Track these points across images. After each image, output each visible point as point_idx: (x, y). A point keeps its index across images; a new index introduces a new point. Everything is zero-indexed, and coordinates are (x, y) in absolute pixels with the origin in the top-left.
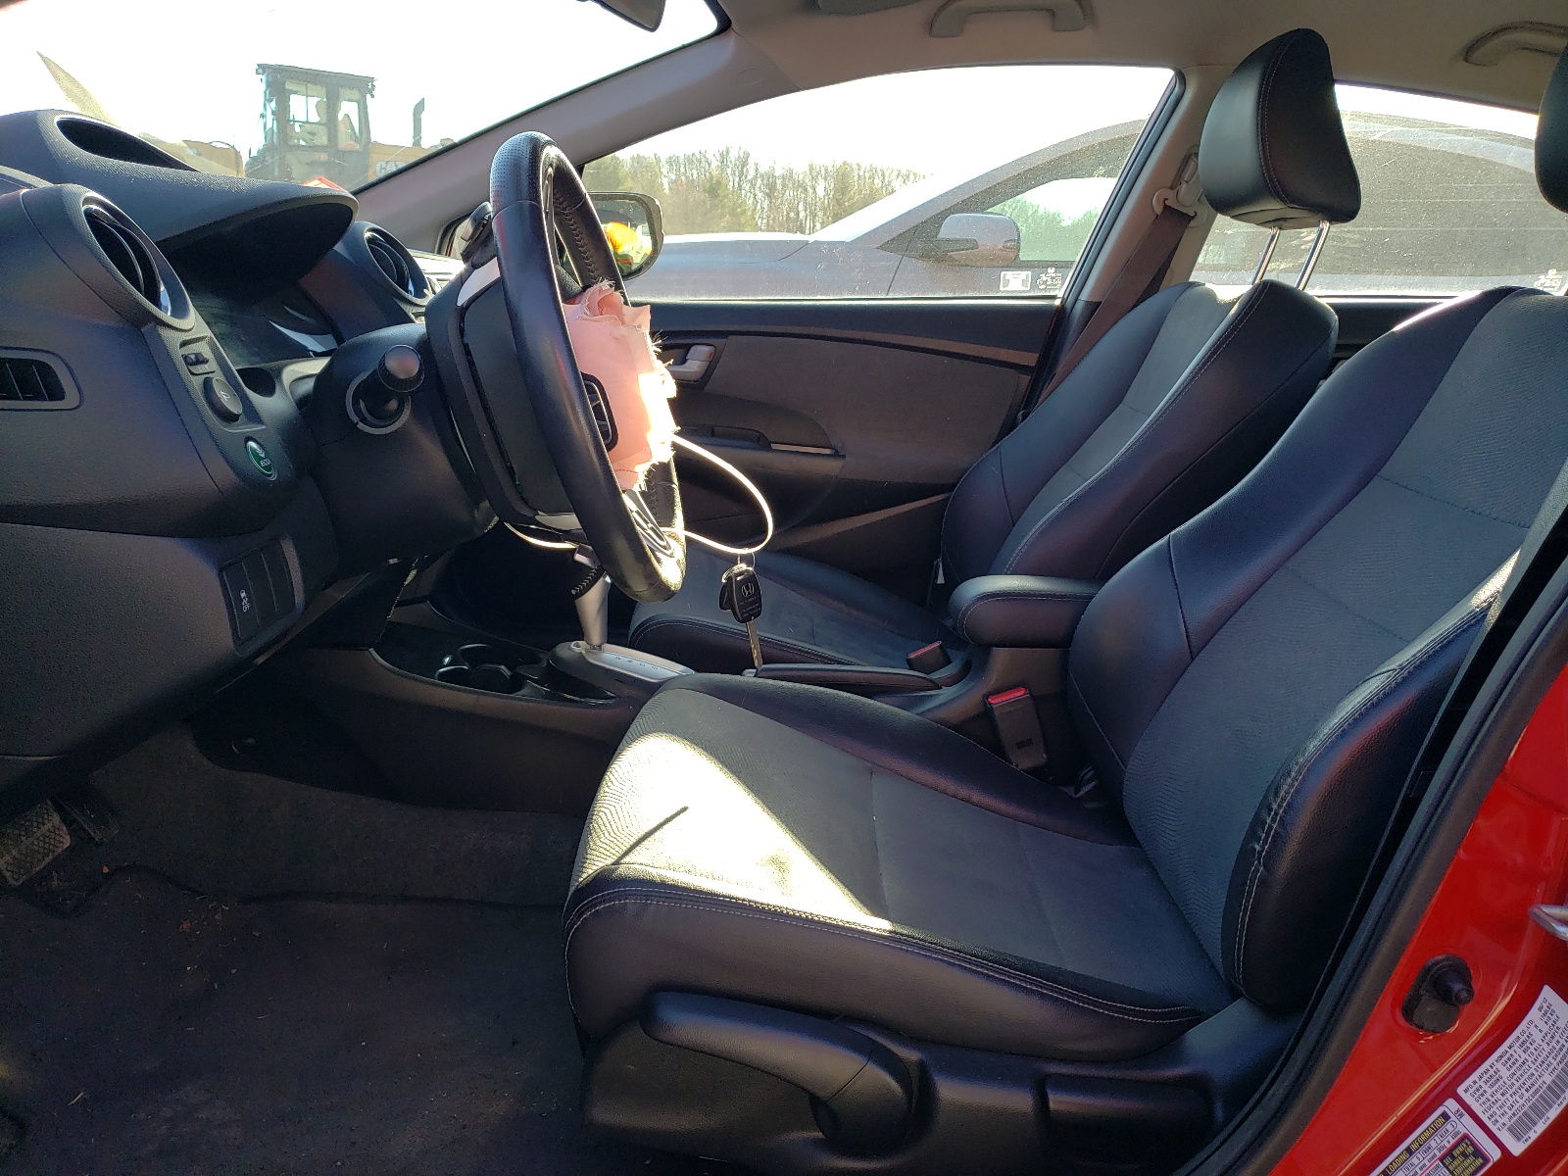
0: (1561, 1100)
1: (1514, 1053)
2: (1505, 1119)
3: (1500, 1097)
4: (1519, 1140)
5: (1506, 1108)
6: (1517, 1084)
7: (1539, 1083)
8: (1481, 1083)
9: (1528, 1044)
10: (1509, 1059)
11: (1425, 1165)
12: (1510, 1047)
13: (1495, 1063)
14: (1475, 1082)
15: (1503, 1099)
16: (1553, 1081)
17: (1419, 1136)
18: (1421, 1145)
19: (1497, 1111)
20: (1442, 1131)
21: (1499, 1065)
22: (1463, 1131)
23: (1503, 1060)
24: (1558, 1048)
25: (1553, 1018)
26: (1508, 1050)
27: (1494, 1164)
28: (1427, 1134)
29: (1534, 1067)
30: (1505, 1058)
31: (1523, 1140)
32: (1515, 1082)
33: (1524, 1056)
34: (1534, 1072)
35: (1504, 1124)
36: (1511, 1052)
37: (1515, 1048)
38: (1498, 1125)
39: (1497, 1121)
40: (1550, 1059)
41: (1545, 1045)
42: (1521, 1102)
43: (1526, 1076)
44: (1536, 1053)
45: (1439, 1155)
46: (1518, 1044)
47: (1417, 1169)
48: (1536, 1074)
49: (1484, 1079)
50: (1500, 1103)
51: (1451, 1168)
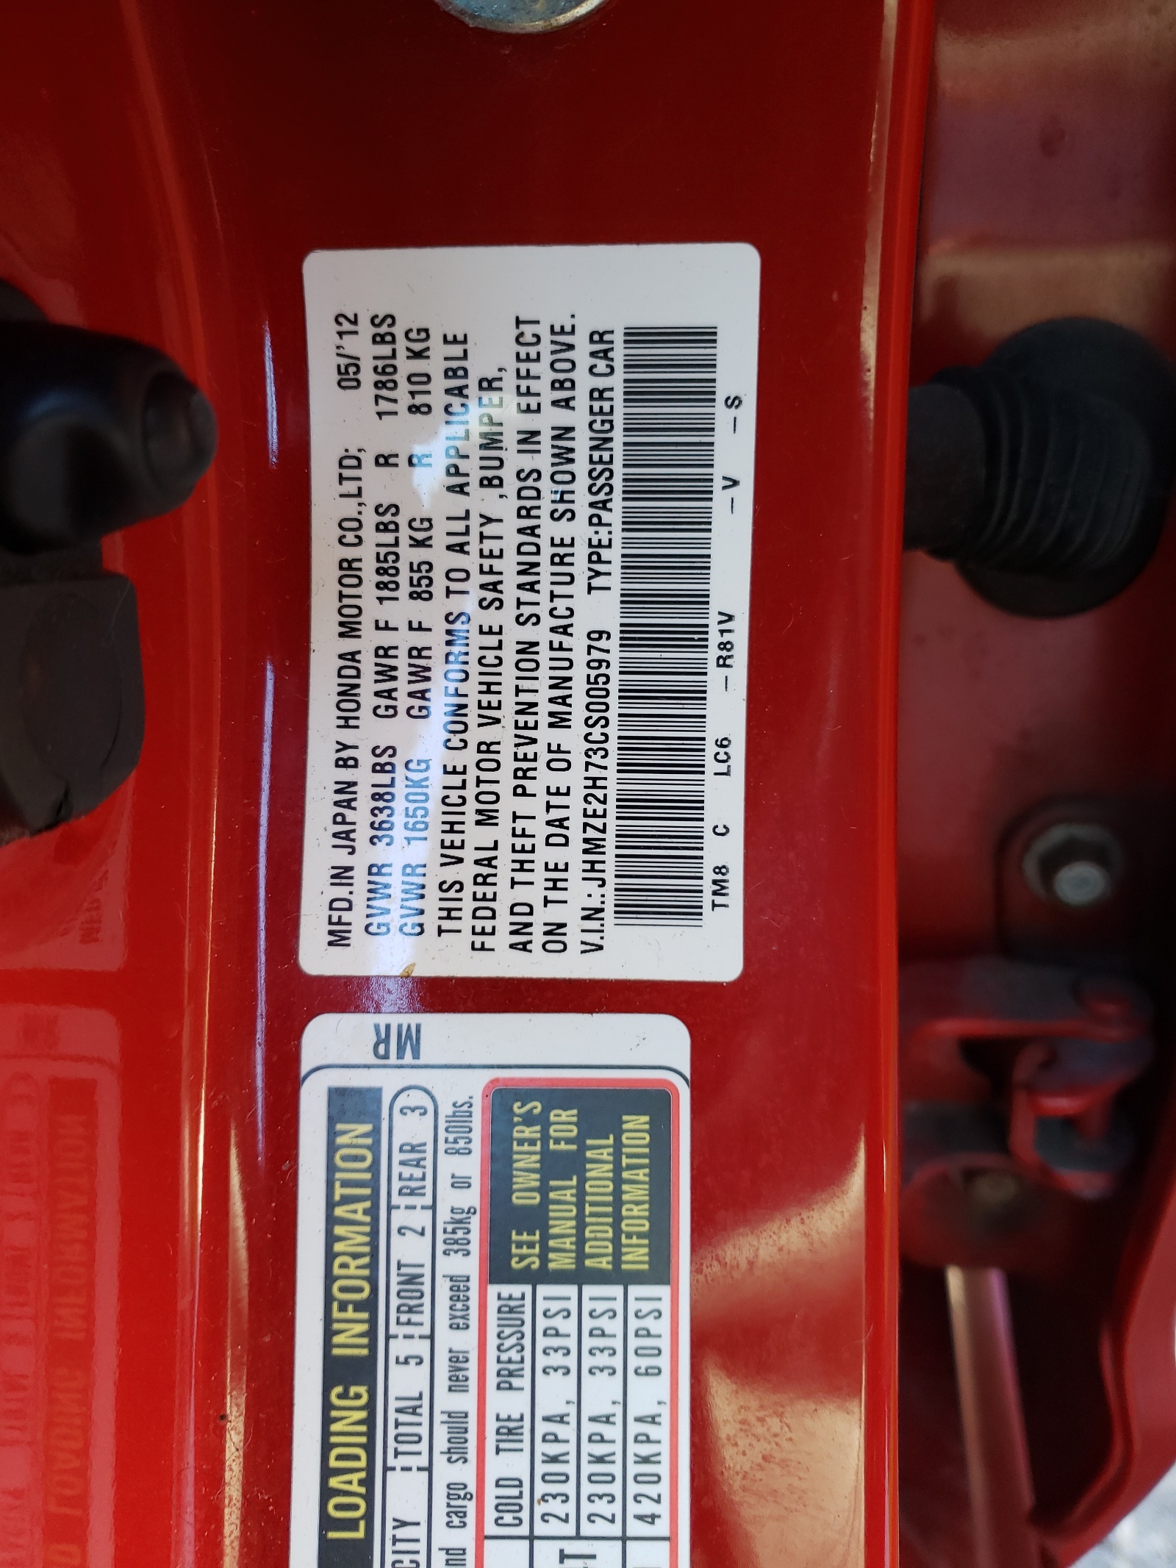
0: (714, 638)
1: (386, 639)
2: (580, 892)
3: (485, 836)
4: (693, 912)
5: (545, 855)
6: (504, 735)
7: (580, 657)
8: (366, 855)
9: (409, 555)
10: (387, 673)
11: (457, 1360)
12: (349, 629)
13: (348, 736)
14: (341, 875)
15: (502, 831)
16: (628, 599)
17: (329, 1278)
18: (370, 1305)
19: (521, 894)
20: (397, 1171)
21: (370, 732)
22: (473, 1087)
23: (367, 699)
24: (544, 461)
25: (435, 366)
26: (349, 645)
27: (698, 1083)
28: (353, 1239)
29: (505, 617)
30: (368, 685)
31: (707, 898)
32: (489, 734)
33: (431, 613)
34: (528, 633)
35: (593, 914)
36: (368, 640)
37: (372, 611)
38: (573, 936)
39: (555, 929)
40: (549, 529)
41: (482, 501)
42: (575, 779)
43: (508, 675)
44: (471, 562)
45: (470, 1265)
46: (368, 592)
47: (446, 1401)
48: (541, 634)
49: (362, 834)
50: (505, 860)
51: (561, 1262)
